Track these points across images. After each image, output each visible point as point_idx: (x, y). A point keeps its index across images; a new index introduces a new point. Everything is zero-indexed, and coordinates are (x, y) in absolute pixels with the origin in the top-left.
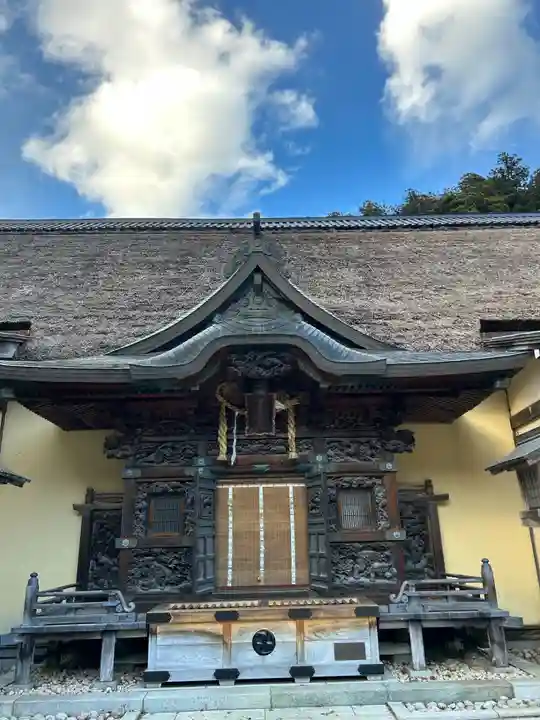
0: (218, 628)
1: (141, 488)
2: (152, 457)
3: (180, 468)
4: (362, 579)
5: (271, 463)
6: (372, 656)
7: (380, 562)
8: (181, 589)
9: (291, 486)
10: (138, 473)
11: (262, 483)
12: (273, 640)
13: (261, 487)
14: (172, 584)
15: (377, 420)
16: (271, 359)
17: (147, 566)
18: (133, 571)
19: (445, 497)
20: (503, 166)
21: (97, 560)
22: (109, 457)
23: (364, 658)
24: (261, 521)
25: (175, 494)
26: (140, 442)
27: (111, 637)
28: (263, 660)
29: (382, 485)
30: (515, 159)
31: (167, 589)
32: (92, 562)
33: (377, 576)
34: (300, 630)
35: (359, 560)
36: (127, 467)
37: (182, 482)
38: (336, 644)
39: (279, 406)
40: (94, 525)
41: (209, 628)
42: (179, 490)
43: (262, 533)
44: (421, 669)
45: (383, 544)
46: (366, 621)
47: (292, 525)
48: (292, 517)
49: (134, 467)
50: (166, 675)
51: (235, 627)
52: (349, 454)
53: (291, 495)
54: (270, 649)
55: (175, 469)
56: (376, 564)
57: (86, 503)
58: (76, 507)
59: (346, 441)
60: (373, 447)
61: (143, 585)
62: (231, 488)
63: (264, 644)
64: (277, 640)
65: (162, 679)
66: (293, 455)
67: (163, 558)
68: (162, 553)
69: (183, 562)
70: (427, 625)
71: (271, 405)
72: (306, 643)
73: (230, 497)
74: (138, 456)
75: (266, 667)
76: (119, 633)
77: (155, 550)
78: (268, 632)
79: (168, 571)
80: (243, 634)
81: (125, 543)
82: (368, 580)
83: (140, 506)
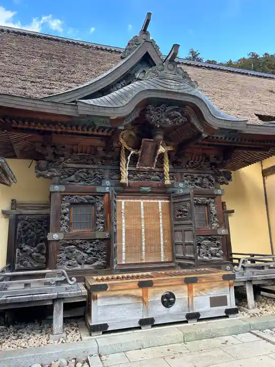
0: (140, 292)
1: (64, 199)
2: (73, 177)
3: (93, 187)
4: (205, 257)
5: (152, 187)
6: (232, 303)
7: (214, 247)
8: (94, 266)
9: (160, 202)
10: (63, 188)
11: (143, 199)
12: (174, 297)
13: (142, 202)
14: (88, 264)
15: (212, 164)
16: (176, 112)
17: (71, 252)
18: (60, 255)
19: (233, 211)
20: (191, 56)
21: (21, 249)
22: (39, 176)
23: (226, 305)
24: (143, 222)
25: (89, 203)
26: (63, 168)
27: (60, 303)
28: (168, 311)
29: (214, 203)
30: (197, 53)
31: (86, 267)
32: (17, 250)
33: (212, 255)
34: (190, 290)
35: (202, 247)
36: (55, 184)
37: (94, 196)
38: (210, 298)
39: (162, 150)
40: (19, 225)
41: (133, 292)
42: (91, 201)
43: (143, 230)
44: (253, 308)
45: (216, 237)
46: (227, 283)
47: (161, 225)
48: (161, 220)
49: (59, 184)
50: (106, 326)
51: (150, 290)
52: (196, 184)
53: (160, 208)
54: (172, 303)
55: (89, 187)
56: (212, 249)
57: (12, 209)
58: (4, 212)
59: (196, 176)
60: (210, 180)
61: (69, 265)
62: (123, 202)
63: (168, 301)
64: (176, 297)
65: (103, 329)
66: (168, 182)
67: (83, 246)
68: (81, 243)
69: (96, 249)
70: (254, 283)
71: (157, 148)
72: (194, 298)
73: (123, 207)
74: (62, 177)
75: (171, 315)
76: (66, 299)
77: (77, 241)
78: (171, 293)
79: (85, 255)
80: (155, 295)
81: (56, 236)
82: (207, 258)
83: (65, 211)
